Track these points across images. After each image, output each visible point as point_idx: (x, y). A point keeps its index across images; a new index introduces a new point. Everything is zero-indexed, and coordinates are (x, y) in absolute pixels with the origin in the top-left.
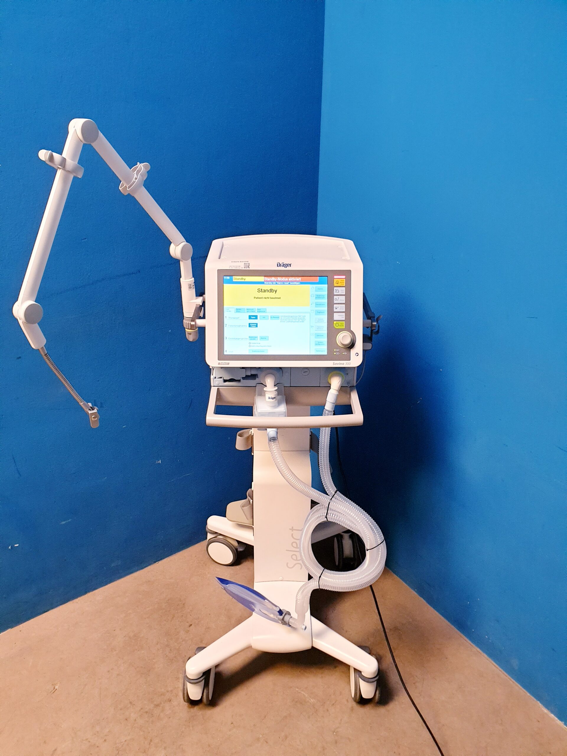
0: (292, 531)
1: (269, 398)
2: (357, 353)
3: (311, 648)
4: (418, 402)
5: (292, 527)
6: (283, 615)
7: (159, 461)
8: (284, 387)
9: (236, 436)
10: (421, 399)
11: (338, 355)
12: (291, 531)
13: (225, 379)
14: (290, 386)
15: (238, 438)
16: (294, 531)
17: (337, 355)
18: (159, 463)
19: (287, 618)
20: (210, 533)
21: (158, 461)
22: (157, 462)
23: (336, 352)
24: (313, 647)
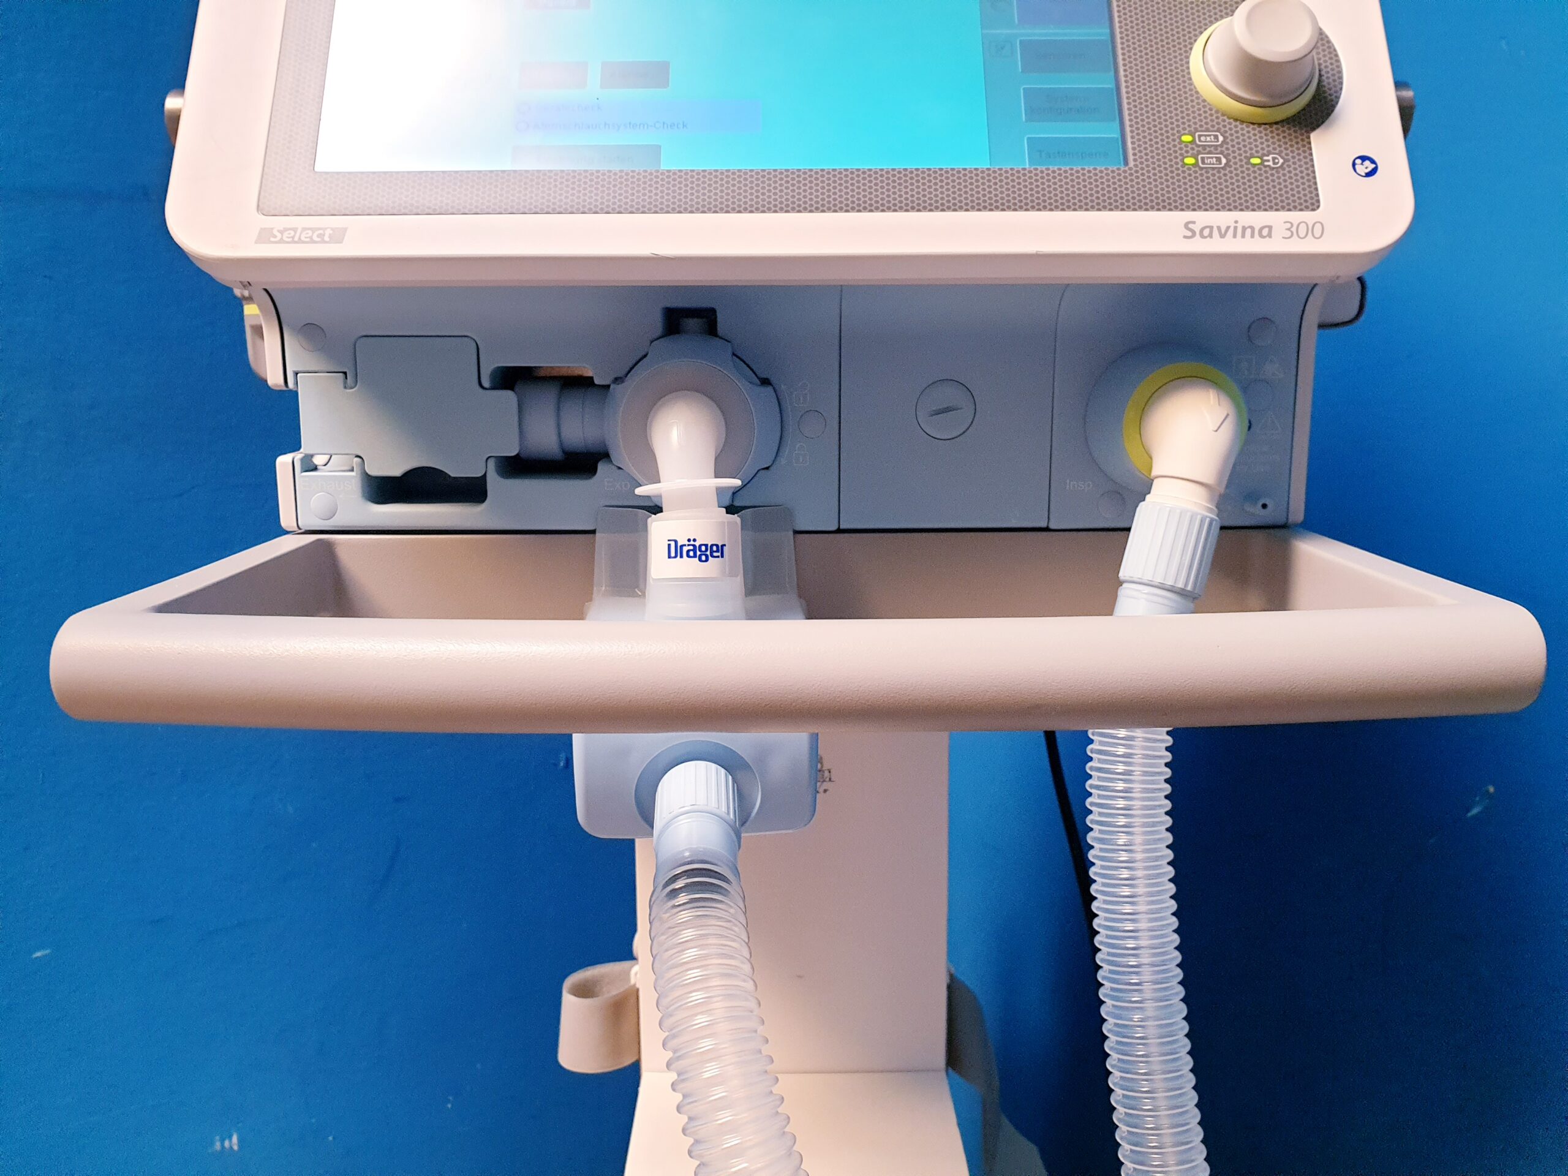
1: (676, 551)
2: (1364, 158)
4: (1475, 811)
7: (230, 1137)
8: (796, 532)
9: (561, 993)
10: (1491, 789)
11: (1219, 170)
13: (374, 472)
14: (839, 531)
15: (569, 1003)
17: (1207, 170)
18: (231, 1148)
21: (222, 1141)
22: (218, 1146)
23: (1196, 149)
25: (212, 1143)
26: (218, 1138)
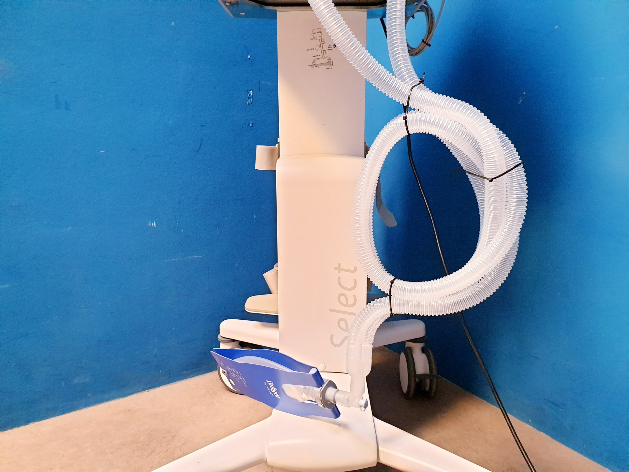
0: (339, 272)
3: (375, 465)
4: (520, 102)
5: (339, 265)
6: (324, 386)
7: (154, 223)
10: (524, 93)
12: (337, 271)
16: (341, 272)
18: (154, 226)
19: (330, 392)
20: (223, 342)
21: (151, 223)
22: (150, 225)
24: (379, 464)
25: (148, 224)
26: (150, 222)
